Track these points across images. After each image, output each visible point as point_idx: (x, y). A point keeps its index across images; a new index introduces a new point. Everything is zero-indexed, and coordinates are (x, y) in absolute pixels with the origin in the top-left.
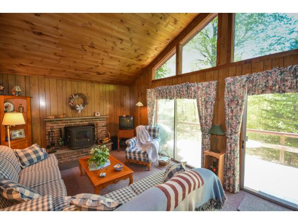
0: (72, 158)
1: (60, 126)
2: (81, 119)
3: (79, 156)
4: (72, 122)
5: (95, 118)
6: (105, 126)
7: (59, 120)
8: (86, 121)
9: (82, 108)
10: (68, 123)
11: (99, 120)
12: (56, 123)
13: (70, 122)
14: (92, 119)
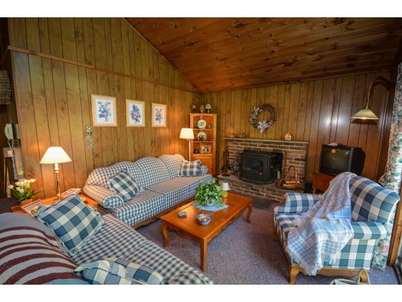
0: (239, 190)
1: (239, 147)
2: (264, 142)
3: (248, 192)
4: (252, 145)
5: (285, 144)
6: (302, 160)
7: (239, 141)
8: (269, 147)
9: (266, 126)
10: (247, 145)
11: (291, 148)
12: (235, 144)
13: (250, 145)
14: (278, 143)
